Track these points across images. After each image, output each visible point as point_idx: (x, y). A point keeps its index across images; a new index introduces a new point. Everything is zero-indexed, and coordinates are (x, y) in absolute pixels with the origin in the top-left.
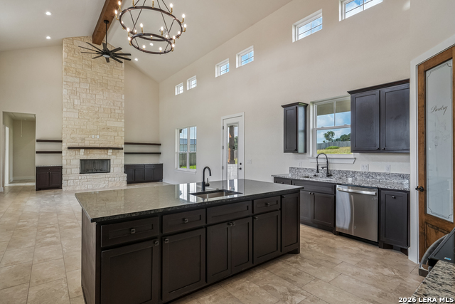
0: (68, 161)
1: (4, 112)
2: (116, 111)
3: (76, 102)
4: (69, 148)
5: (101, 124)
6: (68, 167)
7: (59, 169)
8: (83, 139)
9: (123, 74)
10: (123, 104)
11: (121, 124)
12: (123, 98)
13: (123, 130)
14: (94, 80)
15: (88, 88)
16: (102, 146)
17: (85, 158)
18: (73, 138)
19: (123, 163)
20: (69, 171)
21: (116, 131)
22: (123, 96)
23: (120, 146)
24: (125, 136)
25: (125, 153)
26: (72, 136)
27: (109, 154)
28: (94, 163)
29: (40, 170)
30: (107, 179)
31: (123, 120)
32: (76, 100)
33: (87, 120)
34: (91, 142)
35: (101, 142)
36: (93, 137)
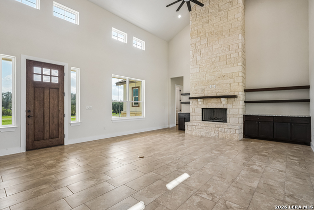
0: (193, 109)
1: (171, 78)
2: (232, 56)
5: (217, 73)
6: (193, 114)
8: (203, 90)
10: (240, 45)
11: (238, 68)
13: (240, 75)
14: (211, 33)
15: (206, 42)
17: (205, 106)
18: (196, 90)
20: (194, 118)
21: (232, 77)
22: (240, 35)
26: (196, 88)
28: (214, 112)
29: (181, 116)
31: (240, 64)
32: (198, 57)
33: (206, 72)
34: (209, 92)
35: (217, 91)
36: (211, 87)
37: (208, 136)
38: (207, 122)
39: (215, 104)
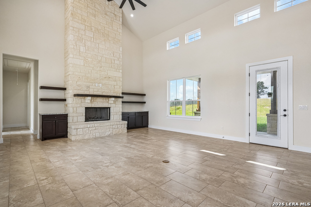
0: (75, 109)
1: (4, 55)
2: (116, 62)
3: (82, 49)
4: (75, 95)
5: (103, 73)
6: (75, 115)
7: (65, 117)
8: (88, 87)
9: (121, 27)
10: (121, 55)
11: (119, 74)
12: (121, 50)
13: (121, 80)
14: (98, 30)
15: (92, 36)
16: (104, 94)
17: (90, 106)
18: (79, 86)
19: (121, 111)
20: (75, 119)
21: (115, 81)
22: (121, 48)
23: (118, 95)
24: (122, 86)
25: (123, 102)
26: (78, 83)
27: (110, 102)
29: (46, 119)
30: (111, 127)
31: (121, 71)
32: (82, 48)
33: (91, 69)
34: (95, 90)
35: (103, 91)
36: (97, 85)
37: (103, 136)
38: (92, 122)
39: (101, 103)
